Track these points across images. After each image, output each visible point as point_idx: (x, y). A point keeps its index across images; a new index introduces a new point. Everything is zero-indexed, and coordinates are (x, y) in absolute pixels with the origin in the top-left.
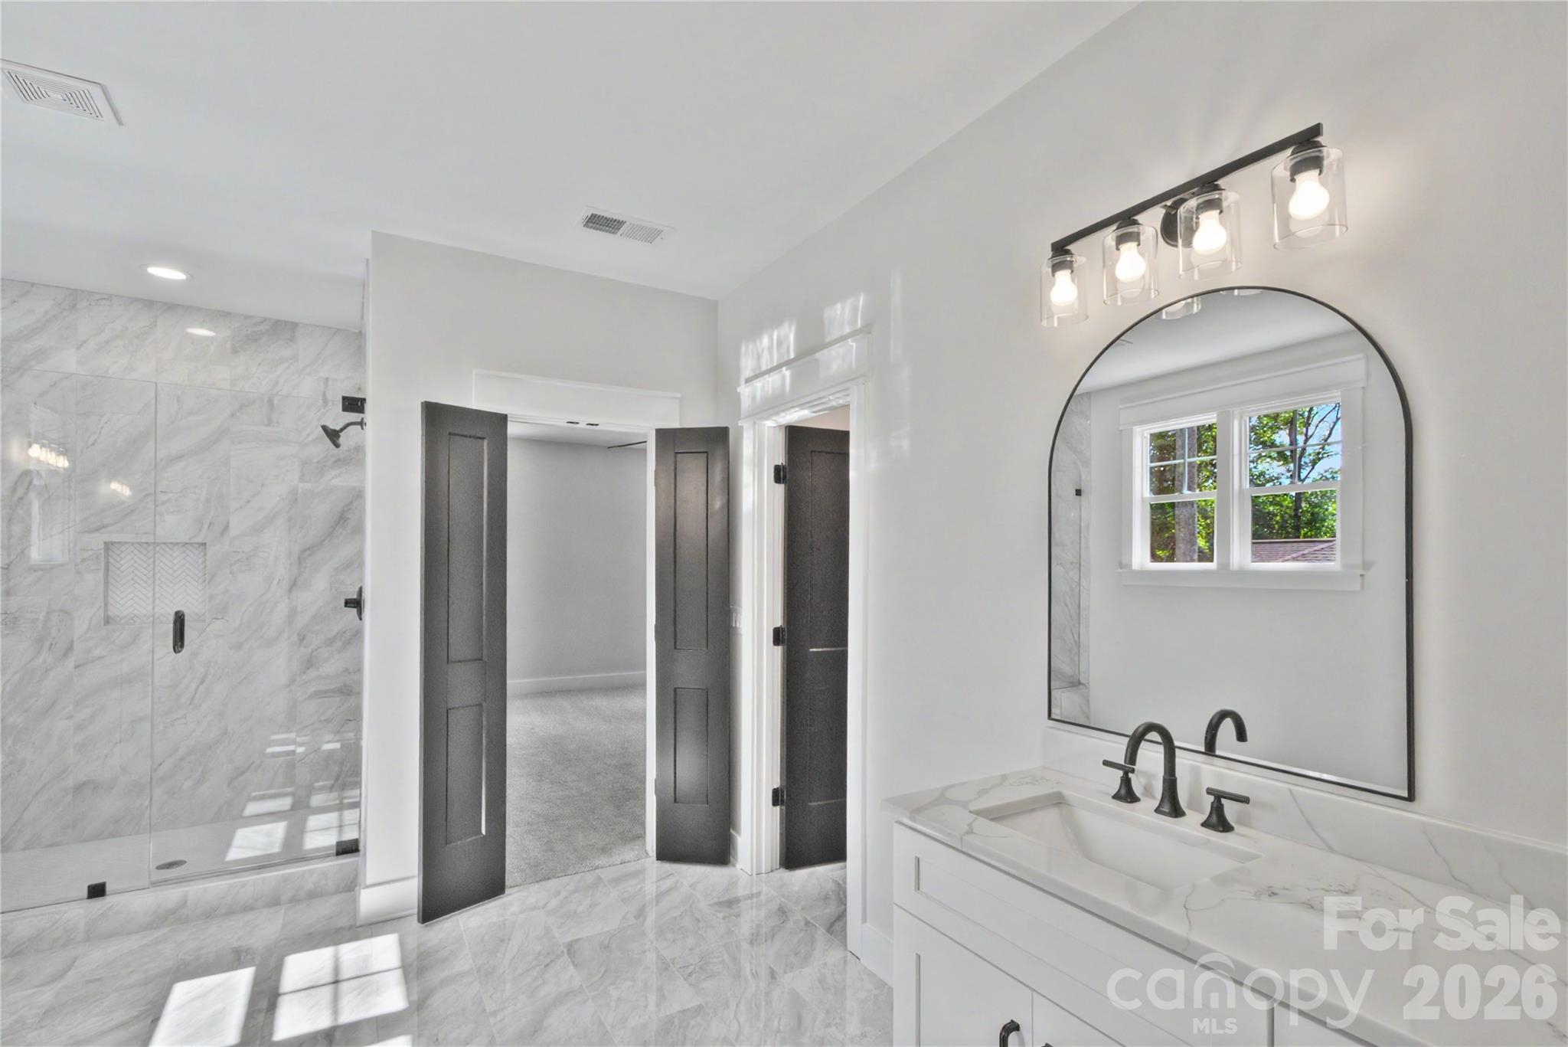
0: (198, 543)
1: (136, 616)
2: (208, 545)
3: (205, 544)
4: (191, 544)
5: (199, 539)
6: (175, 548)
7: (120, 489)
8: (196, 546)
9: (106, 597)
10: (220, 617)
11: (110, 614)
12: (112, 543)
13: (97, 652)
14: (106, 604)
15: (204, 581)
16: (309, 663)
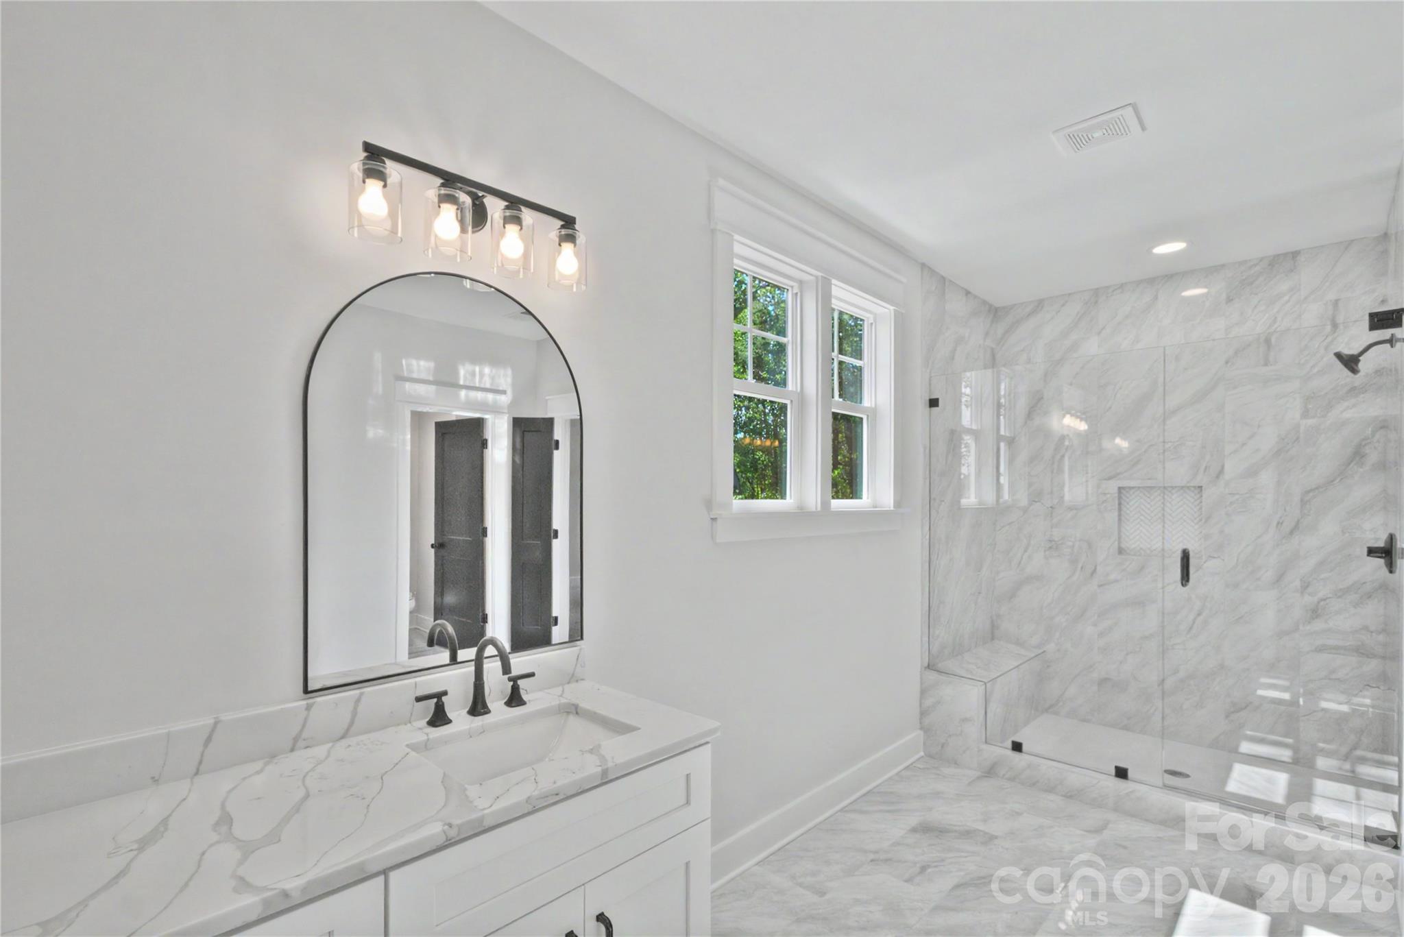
0: (1194, 487)
1: (1141, 549)
2: (1203, 488)
3: (1201, 487)
4: (1188, 487)
5: (1196, 483)
6: (1174, 491)
7: (1122, 443)
8: (1192, 489)
9: (1120, 532)
10: (1216, 556)
11: (1123, 546)
12: (1123, 488)
13: (1112, 577)
14: (1120, 538)
15: (1201, 520)
16: (1315, 613)
